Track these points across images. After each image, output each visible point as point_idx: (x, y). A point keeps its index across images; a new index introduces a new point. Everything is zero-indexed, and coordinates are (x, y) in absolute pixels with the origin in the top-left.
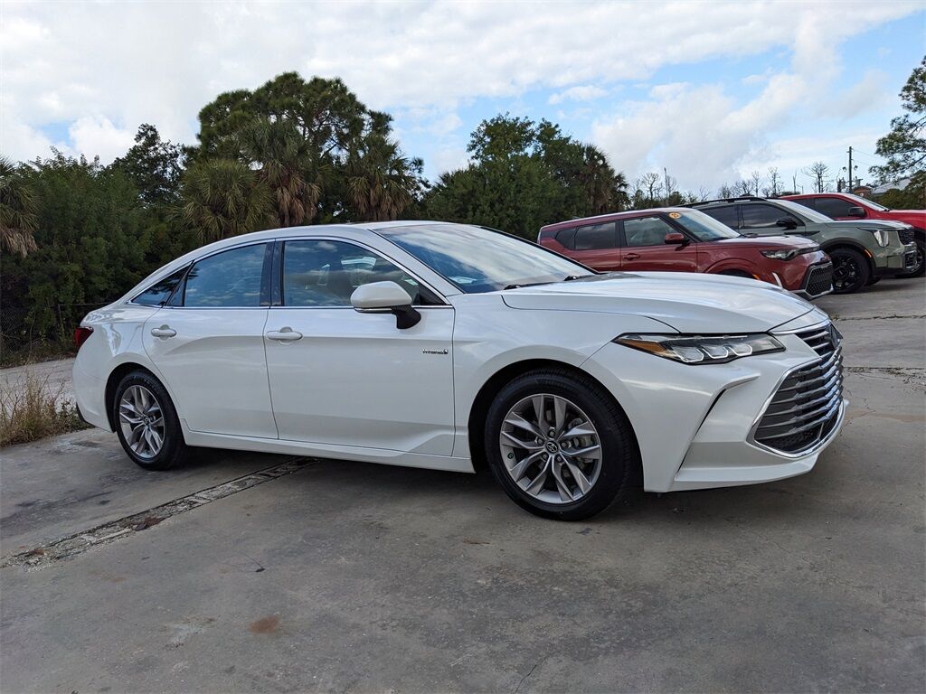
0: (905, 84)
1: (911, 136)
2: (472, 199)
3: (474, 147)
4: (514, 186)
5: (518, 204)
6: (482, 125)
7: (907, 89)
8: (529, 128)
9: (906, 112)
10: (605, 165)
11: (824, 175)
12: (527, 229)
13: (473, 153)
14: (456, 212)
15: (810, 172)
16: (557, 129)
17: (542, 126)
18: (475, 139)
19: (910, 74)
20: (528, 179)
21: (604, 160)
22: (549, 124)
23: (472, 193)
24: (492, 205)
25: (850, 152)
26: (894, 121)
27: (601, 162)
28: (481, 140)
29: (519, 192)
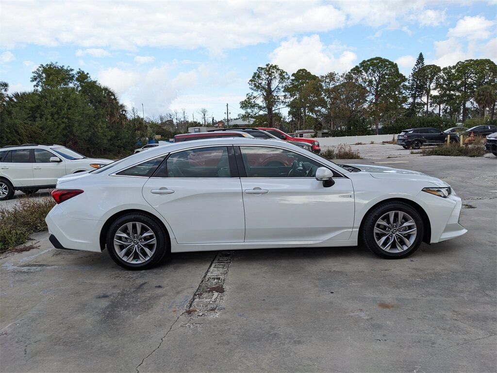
0: (251, 78)
1: (254, 102)
2: (39, 111)
3: (36, 79)
4: (66, 105)
5: (69, 116)
6: (40, 67)
7: (251, 81)
8: (71, 73)
9: (251, 91)
10: (115, 99)
11: (206, 114)
12: (75, 130)
13: (35, 83)
14: (28, 117)
15: (200, 112)
16: (88, 76)
17: (79, 73)
18: (36, 75)
19: (252, 75)
20: (75, 103)
21: (114, 96)
22: (83, 72)
23: (38, 107)
24: (52, 115)
25: (227, 106)
26: (247, 94)
27: (113, 97)
28: (40, 76)
29: (70, 109)
